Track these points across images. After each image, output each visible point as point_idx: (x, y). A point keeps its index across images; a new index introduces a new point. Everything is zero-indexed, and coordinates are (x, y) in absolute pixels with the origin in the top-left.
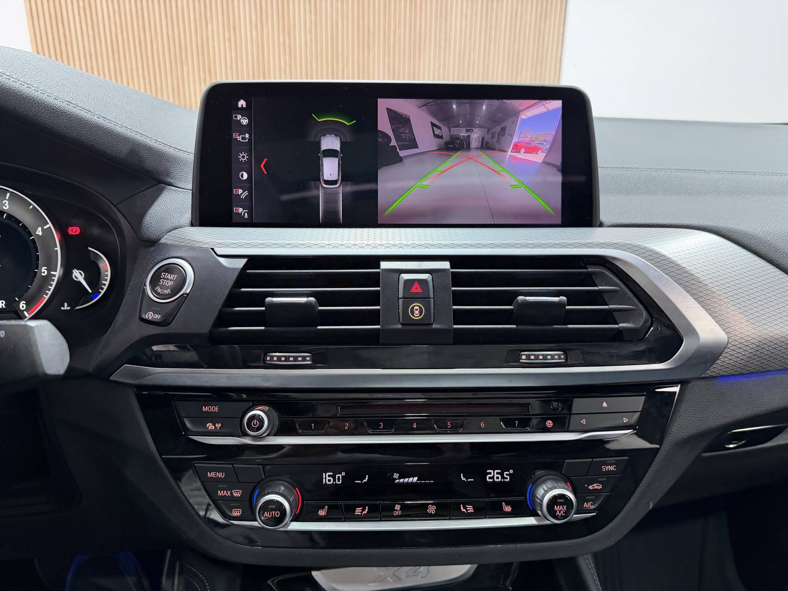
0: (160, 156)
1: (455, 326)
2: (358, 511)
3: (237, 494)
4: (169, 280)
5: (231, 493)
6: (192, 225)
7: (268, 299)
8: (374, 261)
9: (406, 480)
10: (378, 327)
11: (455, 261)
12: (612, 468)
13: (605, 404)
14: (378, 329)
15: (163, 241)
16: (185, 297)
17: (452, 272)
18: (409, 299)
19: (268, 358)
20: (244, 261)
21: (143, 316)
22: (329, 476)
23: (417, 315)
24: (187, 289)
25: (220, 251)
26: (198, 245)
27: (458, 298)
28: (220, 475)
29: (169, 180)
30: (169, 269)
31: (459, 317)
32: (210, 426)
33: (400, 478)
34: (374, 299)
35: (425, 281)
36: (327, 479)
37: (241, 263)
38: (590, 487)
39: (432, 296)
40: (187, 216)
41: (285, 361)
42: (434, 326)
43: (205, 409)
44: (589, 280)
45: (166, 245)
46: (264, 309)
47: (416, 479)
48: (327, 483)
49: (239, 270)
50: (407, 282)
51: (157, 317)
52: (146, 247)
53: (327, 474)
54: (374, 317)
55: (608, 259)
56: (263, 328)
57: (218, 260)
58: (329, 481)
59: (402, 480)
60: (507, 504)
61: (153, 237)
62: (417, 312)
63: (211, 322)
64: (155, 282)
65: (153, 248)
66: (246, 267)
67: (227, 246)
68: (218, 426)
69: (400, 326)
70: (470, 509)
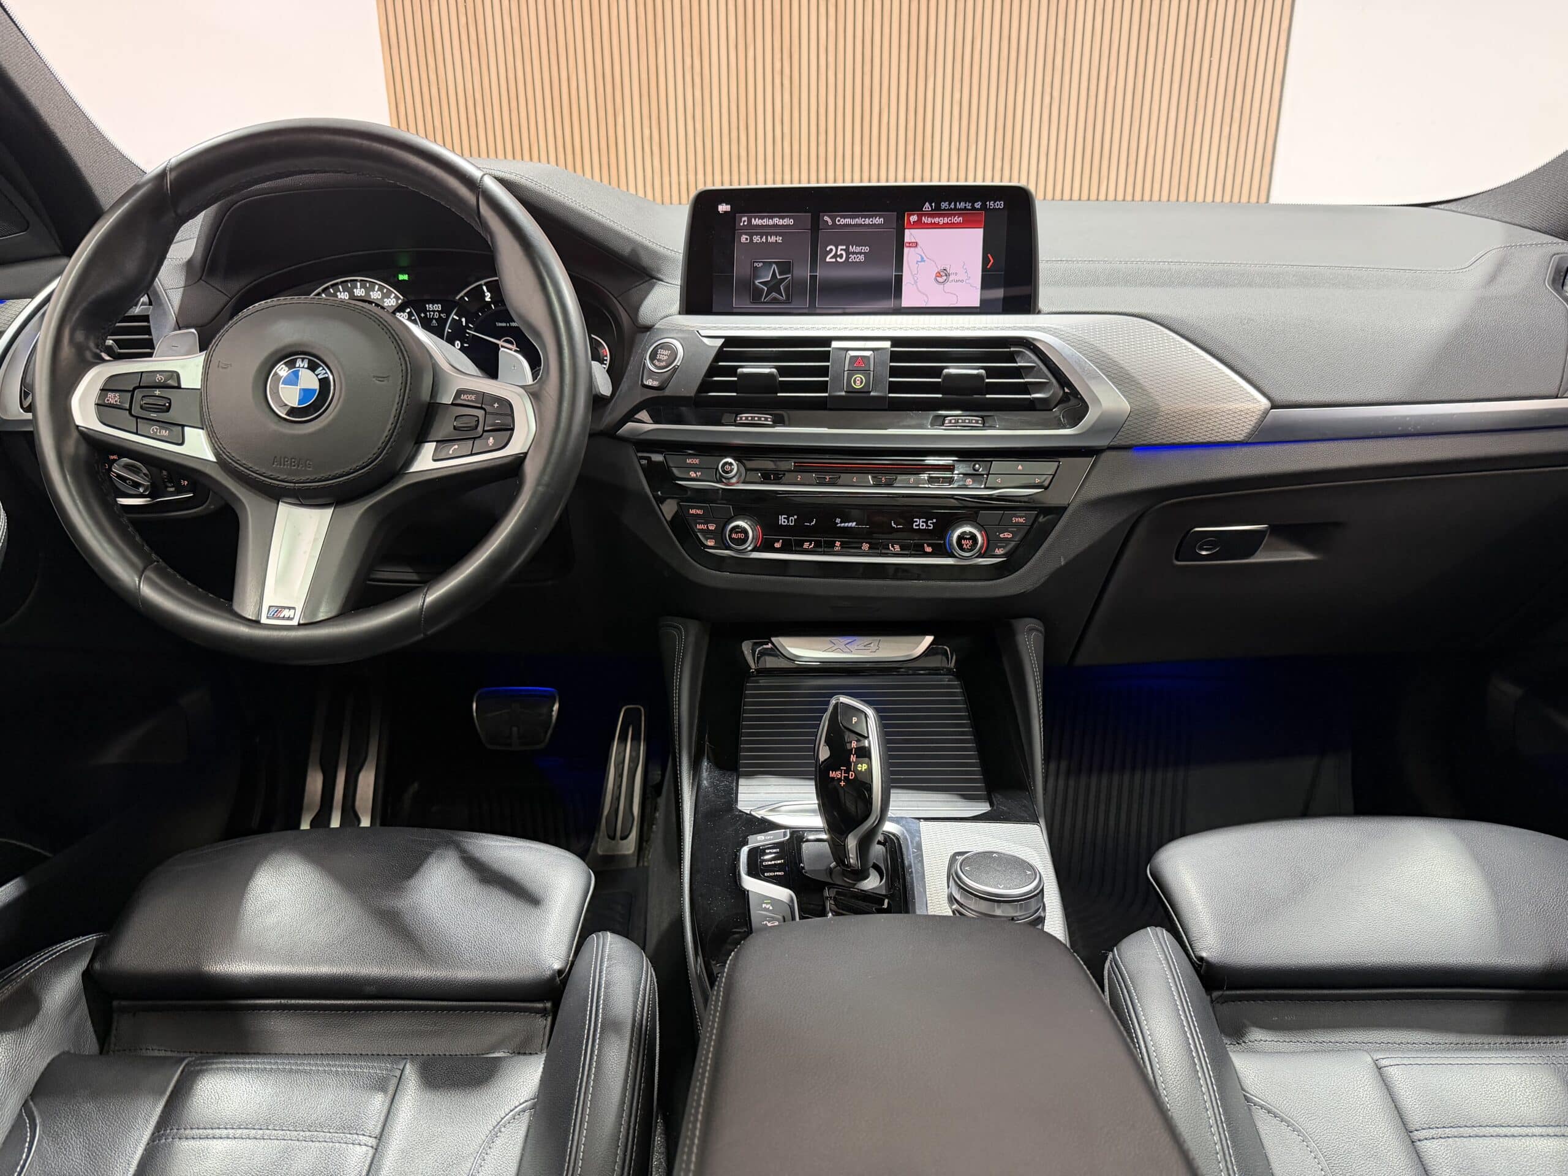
0: (654, 254)
1: (890, 395)
2: (806, 546)
3: (712, 527)
4: (663, 355)
5: (707, 527)
6: (680, 313)
7: (740, 370)
8: (826, 341)
9: (846, 524)
10: (826, 395)
11: (896, 341)
12: (1021, 520)
13: (1020, 467)
14: (826, 397)
15: (656, 326)
16: (675, 369)
17: (892, 352)
18: (852, 372)
19: (738, 419)
20: (723, 340)
21: (645, 383)
22: (784, 518)
23: (858, 386)
24: (677, 362)
25: (703, 333)
26: (685, 328)
27: (894, 372)
28: (700, 512)
29: (660, 276)
30: (663, 346)
31: (894, 387)
32: (693, 474)
33: (841, 523)
34: (824, 371)
35: (868, 358)
36: (782, 520)
37: (721, 342)
38: (1001, 536)
39: (872, 369)
40: (676, 306)
41: (752, 420)
42: (872, 394)
43: (688, 461)
44: (1011, 357)
45: (657, 329)
46: (736, 379)
47: (855, 523)
48: (783, 524)
49: (717, 348)
50: (852, 357)
51: (655, 384)
52: (643, 332)
53: (783, 516)
54: (823, 387)
55: (1031, 340)
56: (735, 394)
57: (702, 341)
58: (784, 522)
59: (843, 524)
60: (928, 546)
61: (649, 323)
62: (858, 382)
63: (696, 388)
64: (653, 357)
65: (648, 333)
66: (723, 345)
67: (709, 328)
68: (699, 474)
69: (843, 393)
70: (897, 548)
